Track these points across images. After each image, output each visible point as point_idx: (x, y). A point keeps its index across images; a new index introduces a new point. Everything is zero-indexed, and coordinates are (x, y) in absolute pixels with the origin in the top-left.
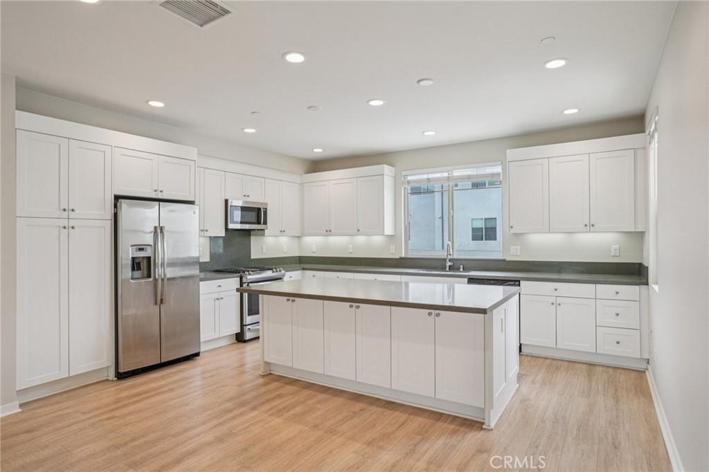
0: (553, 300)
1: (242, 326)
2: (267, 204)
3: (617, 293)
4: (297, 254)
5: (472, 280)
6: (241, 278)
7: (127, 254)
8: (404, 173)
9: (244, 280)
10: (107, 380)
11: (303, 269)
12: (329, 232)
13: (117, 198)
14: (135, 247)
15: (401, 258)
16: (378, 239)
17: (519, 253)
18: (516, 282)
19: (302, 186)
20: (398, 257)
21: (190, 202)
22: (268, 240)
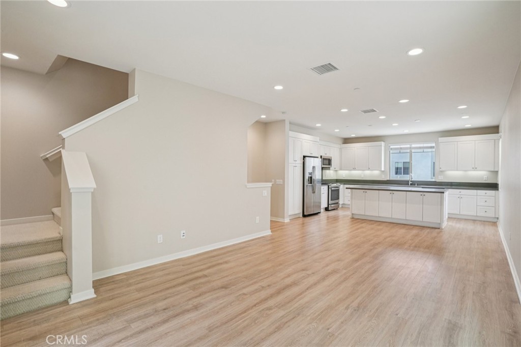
0: (459, 196)
1: (328, 204)
2: (331, 157)
3: (486, 193)
4: (336, 178)
6: (328, 186)
7: (307, 176)
8: (389, 145)
9: (330, 187)
10: (299, 217)
11: (343, 184)
12: (354, 169)
13: (304, 157)
14: (309, 173)
15: (387, 180)
16: (377, 172)
17: (442, 179)
19: (341, 149)
20: (386, 180)
21: (317, 157)
22: (327, 171)
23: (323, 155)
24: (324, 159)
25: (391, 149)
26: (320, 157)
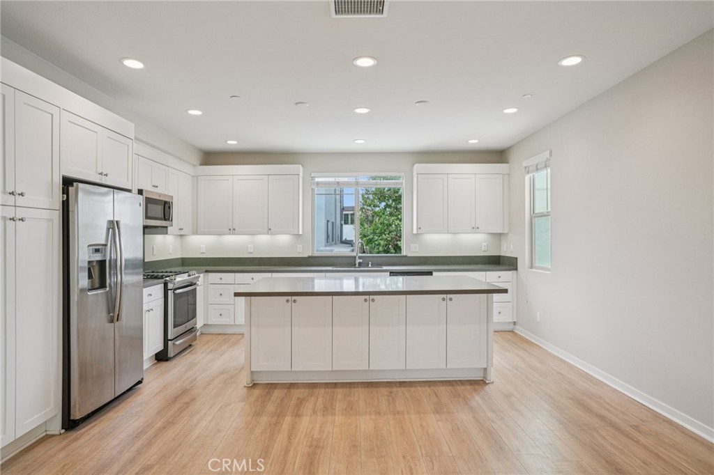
1: (166, 340)
2: (171, 197)
3: (499, 277)
5: (393, 273)
6: (166, 284)
8: (313, 175)
9: (170, 286)
11: (207, 271)
12: (232, 231)
14: (91, 248)
15: (309, 257)
16: (284, 239)
17: (417, 250)
18: (430, 273)
19: (195, 177)
20: (306, 255)
21: (129, 191)
22: (159, 239)
23: (147, 187)
24: (149, 201)
25: (318, 184)
26: (135, 191)
